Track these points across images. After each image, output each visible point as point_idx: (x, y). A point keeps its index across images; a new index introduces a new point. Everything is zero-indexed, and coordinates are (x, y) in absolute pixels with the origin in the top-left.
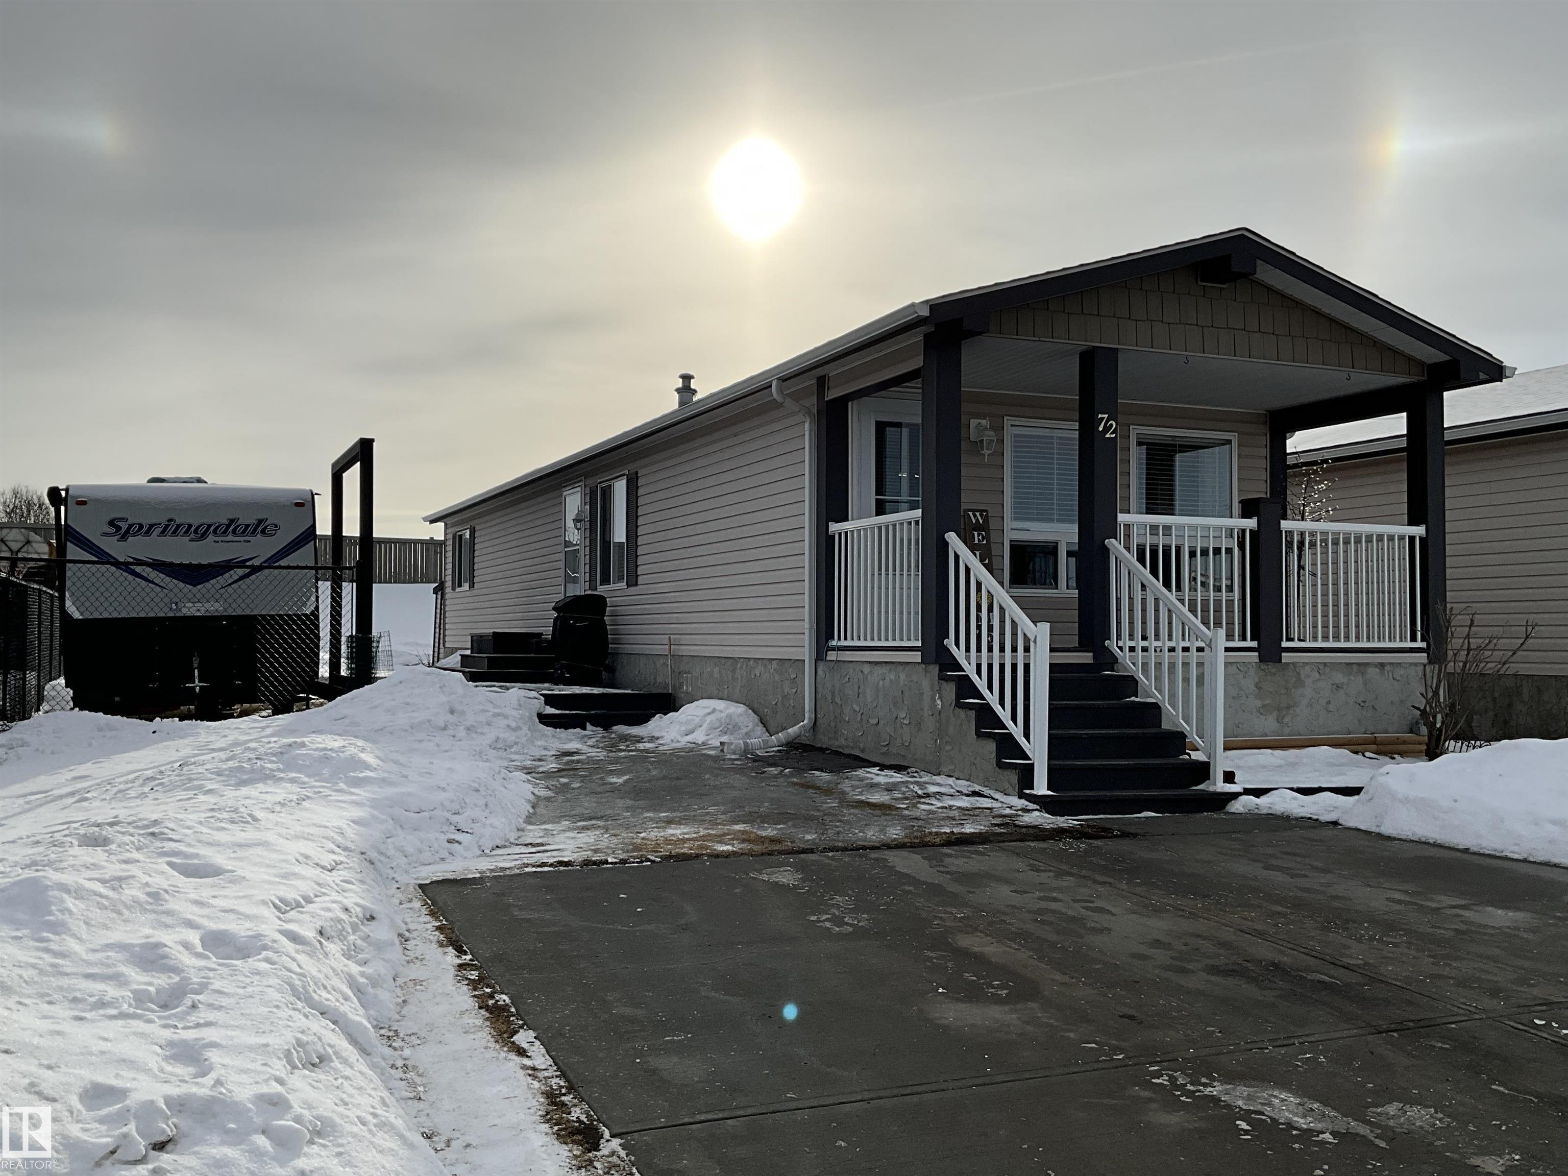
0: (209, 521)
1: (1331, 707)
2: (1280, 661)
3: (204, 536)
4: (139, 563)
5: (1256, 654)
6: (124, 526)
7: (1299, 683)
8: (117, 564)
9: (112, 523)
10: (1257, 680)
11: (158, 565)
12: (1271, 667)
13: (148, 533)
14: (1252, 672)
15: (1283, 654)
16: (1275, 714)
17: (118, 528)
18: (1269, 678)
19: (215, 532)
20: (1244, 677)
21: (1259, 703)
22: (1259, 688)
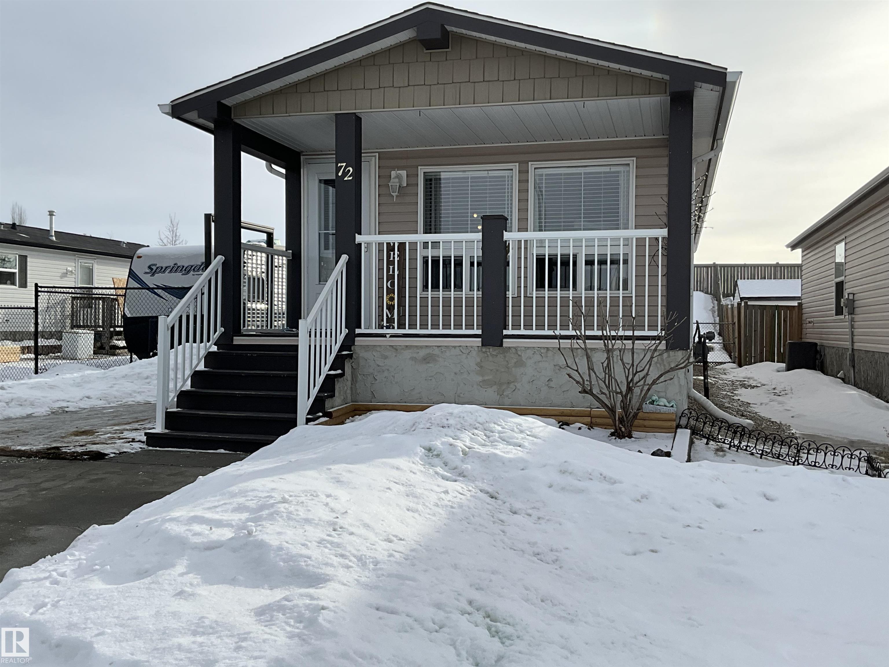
0: (192, 264)
1: (552, 384)
2: (501, 345)
3: (188, 272)
4: (159, 288)
5: (480, 339)
6: (154, 268)
7: (520, 363)
8: (149, 289)
9: (149, 267)
10: (478, 360)
11: (166, 289)
12: (492, 350)
13: (164, 272)
14: (474, 353)
15: (504, 340)
16: (495, 388)
17: (152, 269)
18: (490, 358)
19: (194, 270)
20: (467, 358)
21: (480, 379)
22: (481, 367)
